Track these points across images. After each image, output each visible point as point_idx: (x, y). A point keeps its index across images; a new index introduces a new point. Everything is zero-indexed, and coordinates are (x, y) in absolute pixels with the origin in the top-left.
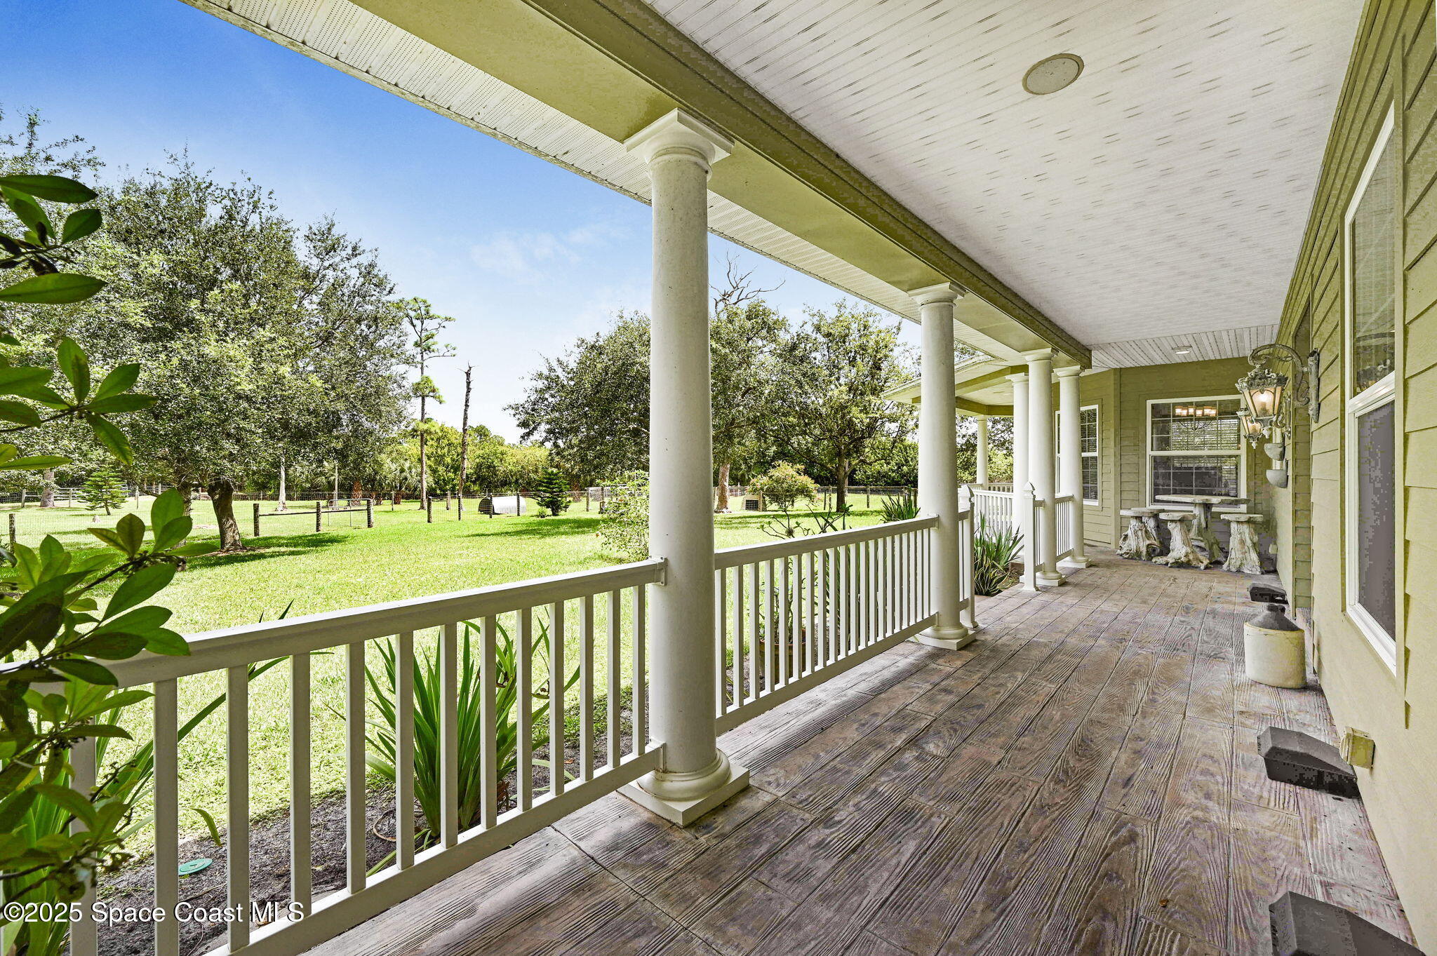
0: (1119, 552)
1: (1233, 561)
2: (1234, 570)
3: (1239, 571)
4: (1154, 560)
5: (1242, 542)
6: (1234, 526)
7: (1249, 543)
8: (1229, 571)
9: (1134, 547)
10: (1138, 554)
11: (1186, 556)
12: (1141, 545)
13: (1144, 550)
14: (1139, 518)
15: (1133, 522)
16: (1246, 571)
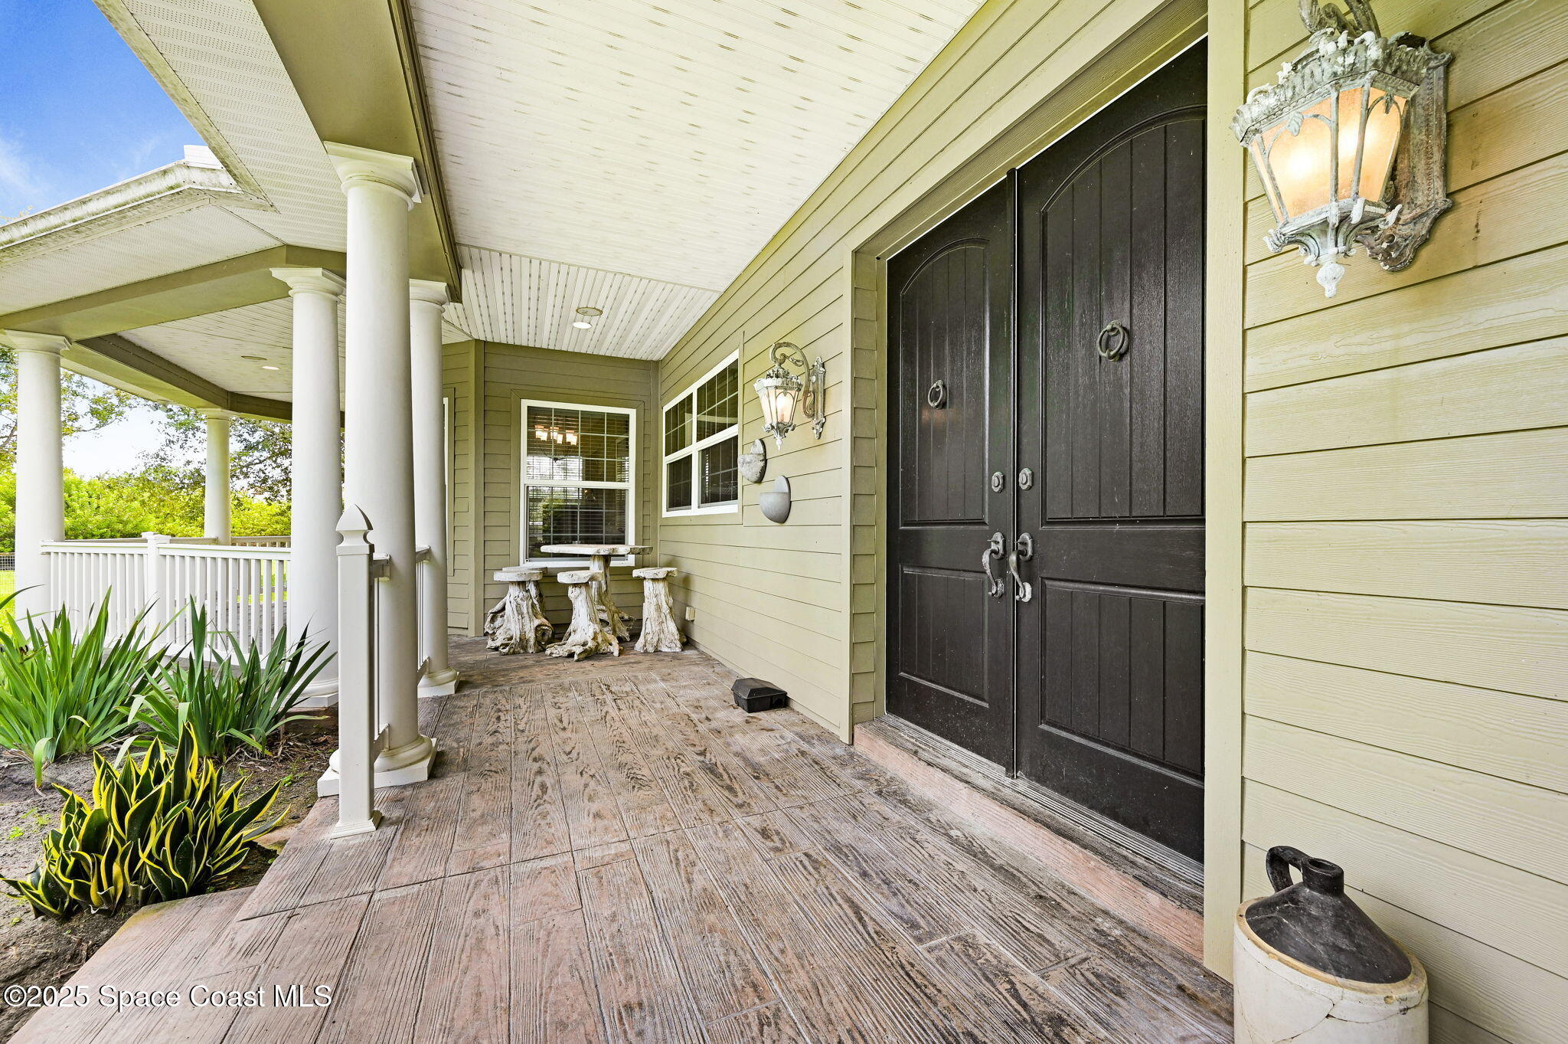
0: (491, 644)
1: (649, 637)
2: (651, 649)
3: (657, 651)
4: (548, 652)
5: (659, 608)
6: (648, 586)
7: (665, 609)
8: (646, 652)
9: (516, 634)
10: (523, 642)
11: (594, 638)
12: (527, 629)
13: (531, 636)
14: (522, 584)
15: (514, 591)
16: (664, 649)
